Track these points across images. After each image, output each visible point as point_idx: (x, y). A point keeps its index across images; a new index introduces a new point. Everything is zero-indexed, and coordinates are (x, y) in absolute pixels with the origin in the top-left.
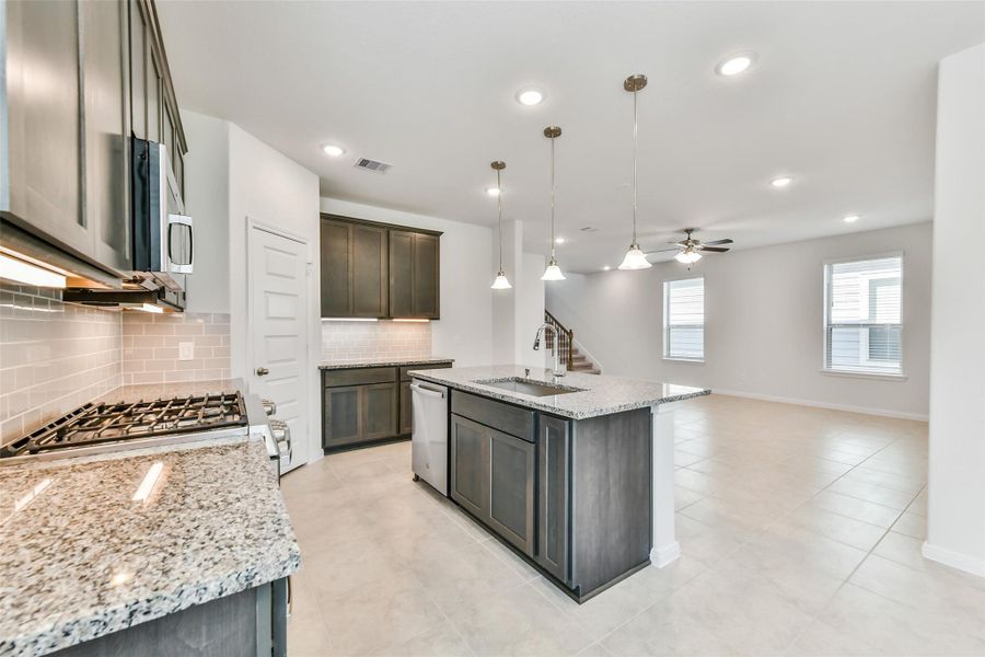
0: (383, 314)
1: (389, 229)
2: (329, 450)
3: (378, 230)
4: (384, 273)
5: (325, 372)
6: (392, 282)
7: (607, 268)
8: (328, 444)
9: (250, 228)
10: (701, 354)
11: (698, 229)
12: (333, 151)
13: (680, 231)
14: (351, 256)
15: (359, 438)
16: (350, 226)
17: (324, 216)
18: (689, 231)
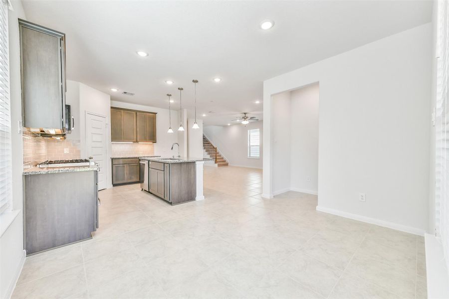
0: (135, 140)
1: (136, 112)
2: (114, 185)
3: (133, 112)
4: (135, 127)
5: (112, 159)
6: (138, 130)
7: (229, 125)
8: (114, 183)
9: (87, 114)
10: (259, 156)
11: (248, 113)
12: (114, 90)
13: (242, 113)
14: (122, 121)
15: (125, 181)
16: (122, 111)
17: (112, 108)
18: (245, 114)
